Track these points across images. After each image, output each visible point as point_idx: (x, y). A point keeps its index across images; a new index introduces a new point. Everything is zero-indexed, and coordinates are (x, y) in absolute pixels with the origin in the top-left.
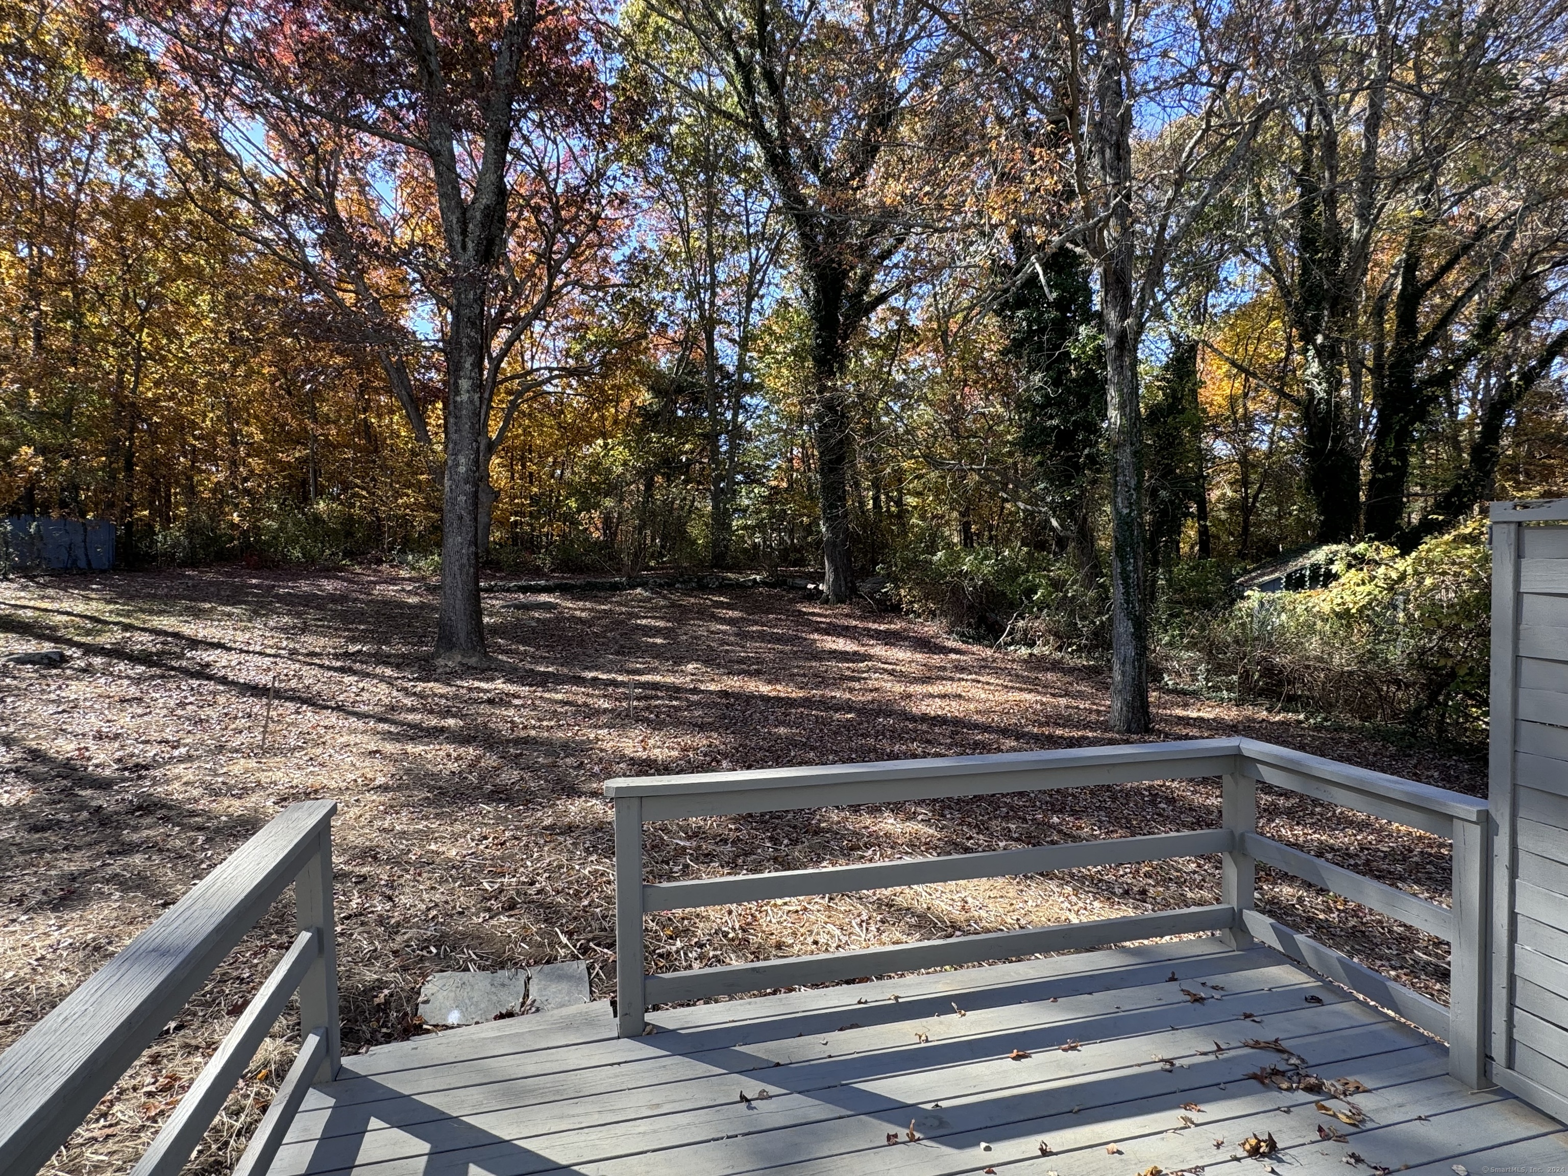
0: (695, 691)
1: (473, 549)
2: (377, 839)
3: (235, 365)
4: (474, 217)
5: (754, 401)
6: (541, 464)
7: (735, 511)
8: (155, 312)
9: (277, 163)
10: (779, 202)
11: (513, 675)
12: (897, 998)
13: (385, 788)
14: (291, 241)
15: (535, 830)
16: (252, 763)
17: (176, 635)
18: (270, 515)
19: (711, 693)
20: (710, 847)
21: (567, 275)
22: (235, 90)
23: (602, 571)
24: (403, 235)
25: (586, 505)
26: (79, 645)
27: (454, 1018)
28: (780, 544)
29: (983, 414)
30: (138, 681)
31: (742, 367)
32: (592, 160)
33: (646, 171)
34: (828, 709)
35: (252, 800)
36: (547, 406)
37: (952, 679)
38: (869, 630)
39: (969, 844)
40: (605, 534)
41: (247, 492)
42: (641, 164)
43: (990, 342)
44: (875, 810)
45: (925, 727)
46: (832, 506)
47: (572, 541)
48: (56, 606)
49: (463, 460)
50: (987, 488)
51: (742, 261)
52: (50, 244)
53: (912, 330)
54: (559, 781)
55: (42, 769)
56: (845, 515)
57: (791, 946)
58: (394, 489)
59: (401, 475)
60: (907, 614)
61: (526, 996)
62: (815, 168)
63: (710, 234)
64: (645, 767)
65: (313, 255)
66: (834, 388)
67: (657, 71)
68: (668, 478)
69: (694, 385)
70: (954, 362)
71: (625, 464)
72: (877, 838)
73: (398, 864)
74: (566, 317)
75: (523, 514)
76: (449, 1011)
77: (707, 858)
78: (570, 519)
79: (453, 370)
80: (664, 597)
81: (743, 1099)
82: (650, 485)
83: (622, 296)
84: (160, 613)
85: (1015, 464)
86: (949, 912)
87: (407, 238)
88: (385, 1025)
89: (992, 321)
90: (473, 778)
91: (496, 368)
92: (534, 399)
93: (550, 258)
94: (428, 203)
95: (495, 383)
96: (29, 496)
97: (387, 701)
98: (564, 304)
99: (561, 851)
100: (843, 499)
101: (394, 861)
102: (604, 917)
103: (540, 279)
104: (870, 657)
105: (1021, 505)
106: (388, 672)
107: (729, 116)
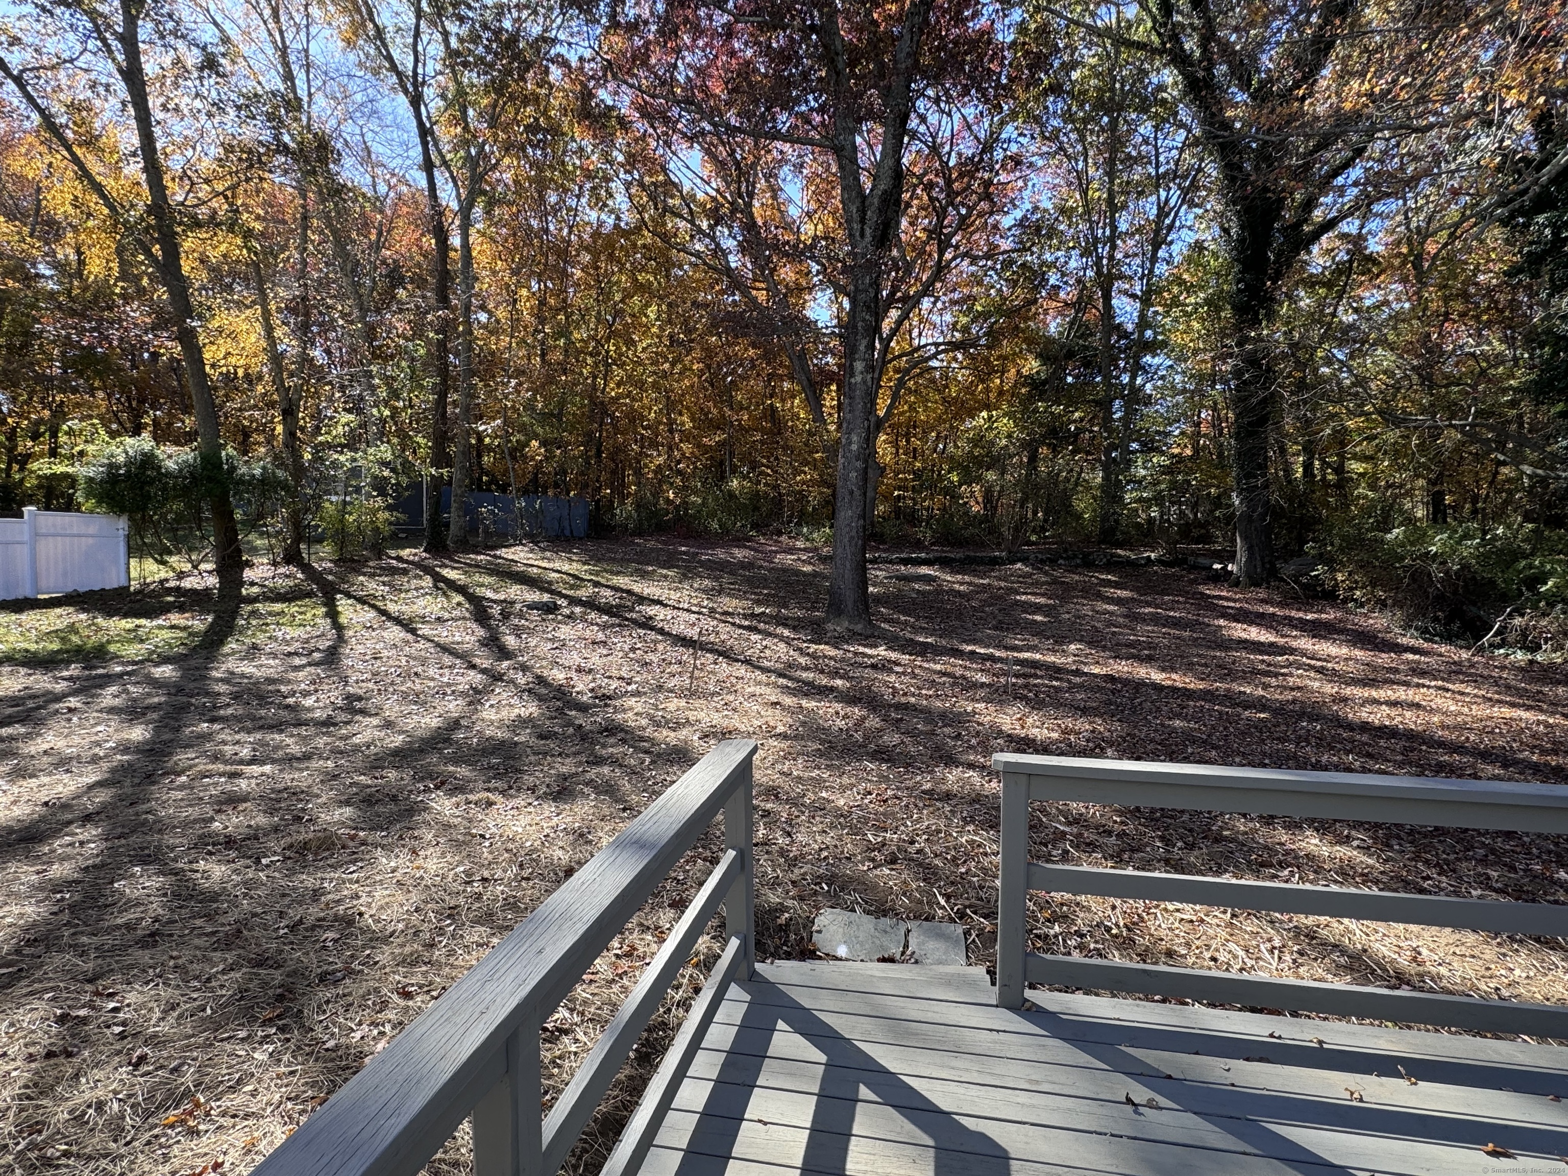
0: (1077, 673)
1: (861, 522)
2: (780, 781)
3: (673, 365)
4: (872, 204)
5: (1157, 361)
6: (924, 439)
7: (1128, 483)
8: (618, 326)
9: (708, 184)
10: (1197, 132)
11: (894, 643)
12: (1320, 1042)
13: (784, 736)
14: (719, 252)
15: (915, 793)
16: (683, 703)
17: (629, 592)
18: (696, 492)
19: (1096, 676)
20: (1093, 837)
21: (957, 247)
22: (680, 126)
23: (982, 545)
24: (808, 230)
25: (967, 479)
26: (566, 597)
27: (842, 951)
28: (1179, 519)
29: (1473, 355)
30: (604, 627)
31: (1143, 323)
32: (986, 125)
33: (1042, 125)
34: (1235, 705)
35: (684, 733)
36: (933, 381)
37: (1407, 684)
38: (1291, 619)
39: (1426, 884)
40: (985, 508)
41: (680, 472)
42: (1037, 120)
43: (1489, 260)
44: (1294, 826)
45: (1365, 738)
46: (1248, 476)
47: (952, 516)
48: (551, 565)
49: (855, 438)
50: (1472, 449)
51: (1150, 207)
52: (551, 279)
53: (1371, 259)
54: (938, 748)
55: (544, 691)
56: (1266, 486)
57: (1184, 956)
58: (794, 468)
59: (800, 454)
60: (1345, 601)
61: (906, 946)
62: (1245, 85)
63: (1111, 182)
64: (1025, 744)
65: (734, 261)
66: (1259, 339)
67: (1059, 15)
68: (1055, 450)
69: (1086, 348)
70: (1430, 293)
71: (1009, 436)
72: (1296, 857)
73: (796, 805)
74: (954, 290)
75: (905, 489)
76: (838, 945)
77: (1090, 847)
78: (951, 492)
79: (850, 353)
80: (1046, 573)
81: (1129, 1101)
82: (1033, 459)
83: (1012, 262)
84: (618, 573)
85: (1520, 416)
86: (1393, 961)
87: (811, 233)
88: (785, 944)
89: (1495, 235)
90: (858, 736)
91: (886, 348)
92: (920, 375)
93: (941, 233)
94: (830, 197)
95: (884, 362)
96: (535, 480)
97: (785, 659)
98: (952, 278)
99: (939, 817)
100: (1264, 467)
101: (794, 802)
102: (981, 887)
103: (930, 255)
104: (1292, 651)
105: (1528, 470)
106: (786, 633)
107: (1140, 46)
